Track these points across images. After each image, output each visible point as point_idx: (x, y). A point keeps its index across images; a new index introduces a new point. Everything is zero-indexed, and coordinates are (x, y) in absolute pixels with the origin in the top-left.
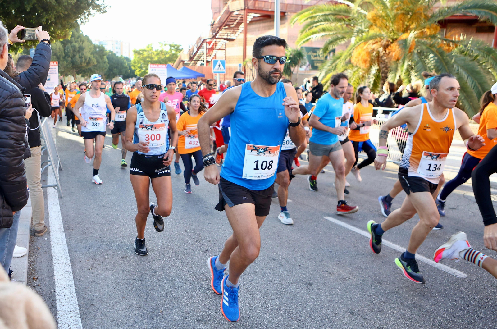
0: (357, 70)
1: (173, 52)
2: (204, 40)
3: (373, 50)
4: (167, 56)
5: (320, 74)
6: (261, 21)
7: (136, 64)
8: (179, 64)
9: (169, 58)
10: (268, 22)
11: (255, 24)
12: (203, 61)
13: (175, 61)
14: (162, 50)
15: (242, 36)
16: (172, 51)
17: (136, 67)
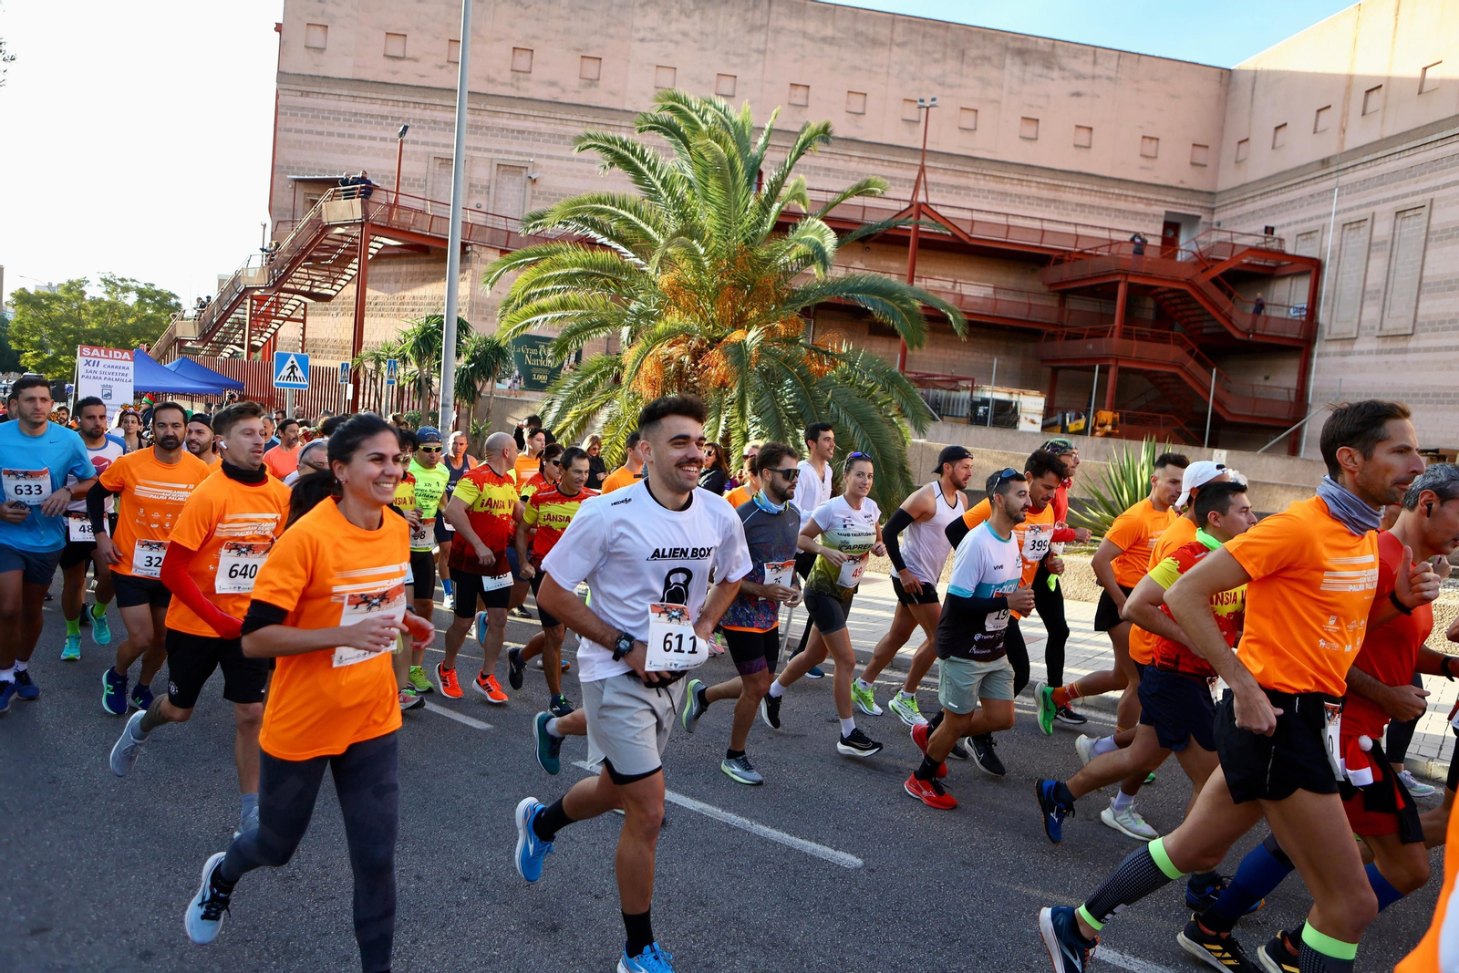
0: (635, 403)
1: (150, 311)
2: (246, 289)
3: (670, 358)
4: (130, 321)
5: (550, 405)
6: (405, 259)
7: (25, 336)
8: (169, 347)
9: (134, 326)
10: (421, 262)
11: (388, 263)
12: (242, 346)
13: (156, 338)
14: (115, 304)
15: (351, 290)
16: (145, 310)
17: (25, 344)
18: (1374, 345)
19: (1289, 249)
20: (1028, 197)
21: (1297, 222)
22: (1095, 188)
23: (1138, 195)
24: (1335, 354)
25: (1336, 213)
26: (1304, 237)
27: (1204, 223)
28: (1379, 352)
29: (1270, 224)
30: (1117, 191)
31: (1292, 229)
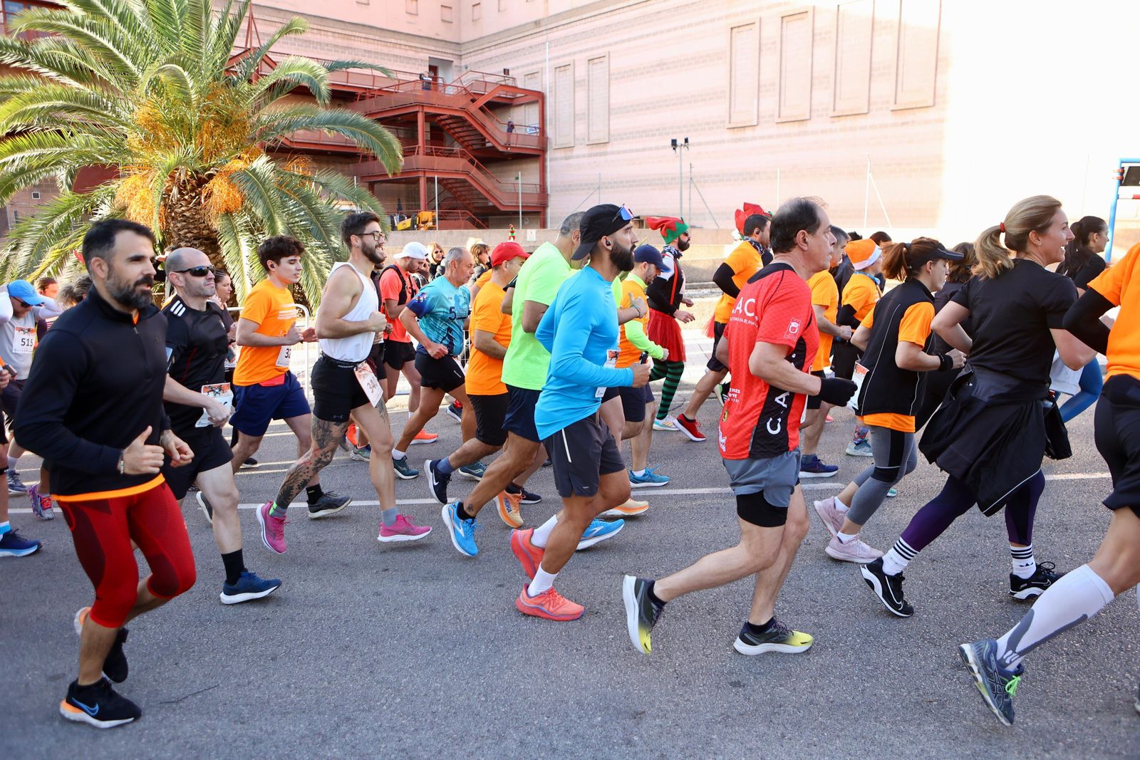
18: (586, 151)
19: (520, 85)
20: (327, 45)
21: (523, 66)
22: (377, 38)
23: (408, 44)
24: (562, 159)
25: (549, 60)
26: (530, 76)
27: (456, 66)
28: (590, 156)
29: (506, 68)
30: (393, 41)
31: (520, 71)
